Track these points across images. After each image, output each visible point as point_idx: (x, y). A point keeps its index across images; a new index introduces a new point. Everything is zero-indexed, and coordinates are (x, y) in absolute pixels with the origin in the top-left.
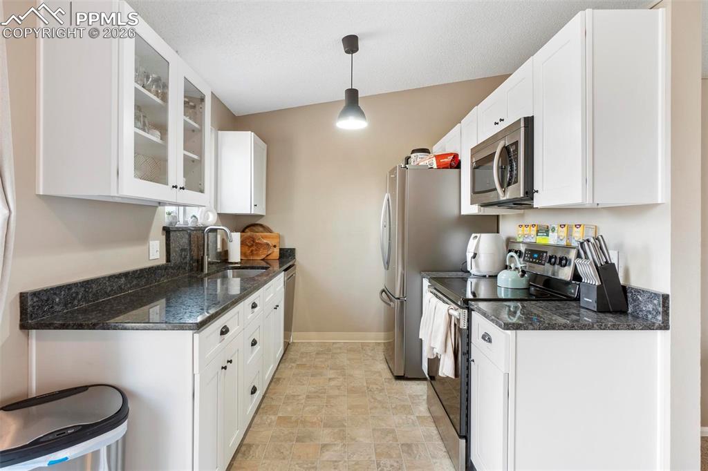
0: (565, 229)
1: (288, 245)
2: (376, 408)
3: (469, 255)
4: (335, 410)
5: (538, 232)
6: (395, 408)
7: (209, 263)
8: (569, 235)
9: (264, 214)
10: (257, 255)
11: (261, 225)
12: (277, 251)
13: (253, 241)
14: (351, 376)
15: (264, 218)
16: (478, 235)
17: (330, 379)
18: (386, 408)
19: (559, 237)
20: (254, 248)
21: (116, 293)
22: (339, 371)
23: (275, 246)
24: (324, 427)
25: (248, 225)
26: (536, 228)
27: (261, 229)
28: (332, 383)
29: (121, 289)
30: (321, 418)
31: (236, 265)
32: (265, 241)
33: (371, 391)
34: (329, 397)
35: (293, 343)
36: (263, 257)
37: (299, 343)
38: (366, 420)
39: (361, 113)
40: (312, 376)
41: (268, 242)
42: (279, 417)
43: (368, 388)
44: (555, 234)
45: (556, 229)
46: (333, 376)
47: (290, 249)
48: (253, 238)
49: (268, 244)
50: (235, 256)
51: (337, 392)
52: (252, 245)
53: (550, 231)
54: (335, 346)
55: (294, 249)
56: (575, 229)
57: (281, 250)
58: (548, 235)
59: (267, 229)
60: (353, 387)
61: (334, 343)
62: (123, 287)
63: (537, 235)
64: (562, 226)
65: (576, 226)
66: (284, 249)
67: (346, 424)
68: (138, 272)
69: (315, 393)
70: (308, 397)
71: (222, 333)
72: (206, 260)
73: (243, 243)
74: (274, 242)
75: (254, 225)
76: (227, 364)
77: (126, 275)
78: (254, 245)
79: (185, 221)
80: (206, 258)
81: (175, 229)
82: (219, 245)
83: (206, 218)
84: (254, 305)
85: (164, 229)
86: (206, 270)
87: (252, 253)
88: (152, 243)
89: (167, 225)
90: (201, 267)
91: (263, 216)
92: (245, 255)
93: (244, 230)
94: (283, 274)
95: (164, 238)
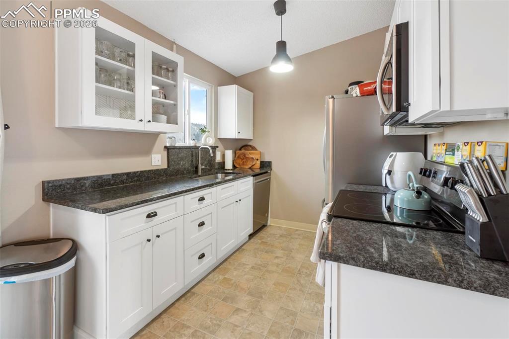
0: (468, 147)
1: (267, 159)
2: (295, 289)
3: (385, 171)
4: (264, 283)
5: (446, 151)
6: (310, 294)
7: (202, 169)
8: (472, 153)
9: (252, 138)
10: (246, 165)
11: (250, 146)
12: (258, 162)
13: (245, 156)
14: (293, 258)
15: (252, 142)
16: (394, 154)
17: (277, 257)
18: (303, 292)
19: (462, 157)
20: (244, 160)
21: (118, 184)
22: (287, 252)
23: (258, 160)
24: (248, 294)
25: (242, 147)
26: (445, 146)
27: (250, 148)
28: (276, 261)
29: (123, 182)
30: (250, 287)
31: (229, 171)
32: (251, 156)
33: (300, 274)
34: (267, 271)
35: (270, 225)
36: (250, 166)
37: (273, 226)
38: (281, 297)
39: (288, 59)
40: (266, 252)
41: (253, 157)
42: (225, 278)
43: (299, 271)
44: (460, 153)
45: (461, 147)
46: (279, 255)
47: (268, 162)
48: (245, 154)
49: (253, 158)
50: (229, 165)
51: (274, 268)
52: (243, 159)
53: (456, 150)
54: (297, 232)
55: (270, 162)
56: (477, 147)
57: (262, 163)
58: (453, 155)
59: (254, 148)
60: (289, 267)
61: (297, 230)
62: (125, 181)
63: (446, 155)
64: (466, 144)
65: (478, 143)
66: (263, 162)
67: (263, 297)
68: (139, 173)
69: (259, 265)
70: (253, 267)
71: (149, 216)
72: (200, 167)
73: (239, 157)
74: (257, 157)
75: (247, 146)
76: (153, 238)
77: (128, 174)
78: (245, 158)
79: (189, 143)
80: (200, 165)
81: (174, 148)
82: (219, 158)
83: (207, 141)
84: (202, 199)
85: (165, 147)
86: (200, 174)
87: (243, 164)
88: (153, 156)
89: (168, 145)
90: (196, 171)
91: (251, 140)
92: (239, 164)
93: (240, 150)
94: (251, 178)
95: (166, 152)
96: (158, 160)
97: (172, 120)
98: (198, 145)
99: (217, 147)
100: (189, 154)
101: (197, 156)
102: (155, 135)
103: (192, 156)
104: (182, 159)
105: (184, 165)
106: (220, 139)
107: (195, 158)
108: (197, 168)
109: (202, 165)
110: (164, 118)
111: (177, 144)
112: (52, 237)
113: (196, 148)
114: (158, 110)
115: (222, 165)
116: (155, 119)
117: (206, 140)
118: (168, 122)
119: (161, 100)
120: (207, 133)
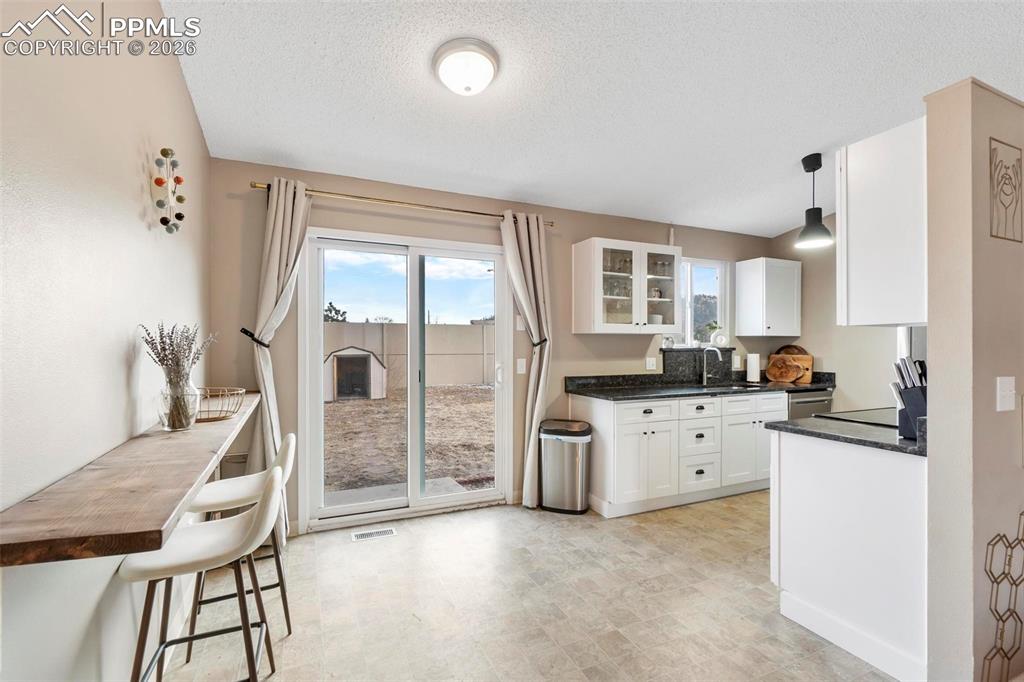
1: (826, 368)
7: (708, 378)
9: (798, 334)
10: (787, 377)
11: (795, 347)
12: (808, 375)
13: (784, 363)
15: (799, 340)
20: (783, 370)
23: (807, 369)
25: (780, 350)
27: (796, 351)
31: (753, 383)
32: (796, 364)
36: (793, 379)
41: (800, 365)
47: (828, 373)
48: (785, 360)
49: (798, 367)
50: (754, 376)
52: (782, 368)
55: (834, 374)
57: (815, 375)
59: (802, 351)
62: (621, 383)
66: (819, 373)
68: (634, 376)
71: (645, 412)
72: (705, 375)
73: (774, 365)
74: (807, 364)
75: (789, 347)
76: (649, 433)
77: (624, 377)
78: (784, 367)
79: (691, 343)
80: (705, 373)
81: (671, 350)
82: (737, 365)
83: (719, 340)
84: (701, 408)
85: (661, 350)
86: (705, 383)
87: (781, 375)
88: (648, 359)
89: (664, 347)
90: (700, 381)
91: (797, 338)
92: (774, 376)
93: (778, 352)
94: (785, 395)
95: (661, 356)
96: (652, 365)
97: (668, 320)
98: (702, 347)
99: (734, 349)
100: (692, 357)
101: (701, 361)
102: (651, 337)
103: (695, 361)
104: (680, 364)
105: (684, 371)
106: (738, 337)
107: (698, 363)
108: (701, 376)
109: (708, 373)
110: (659, 318)
111: (676, 346)
112: (570, 418)
113: (701, 350)
114: (653, 309)
115: (742, 376)
116: (650, 321)
117: (715, 340)
118: (664, 323)
119: (657, 299)
120: (718, 330)
